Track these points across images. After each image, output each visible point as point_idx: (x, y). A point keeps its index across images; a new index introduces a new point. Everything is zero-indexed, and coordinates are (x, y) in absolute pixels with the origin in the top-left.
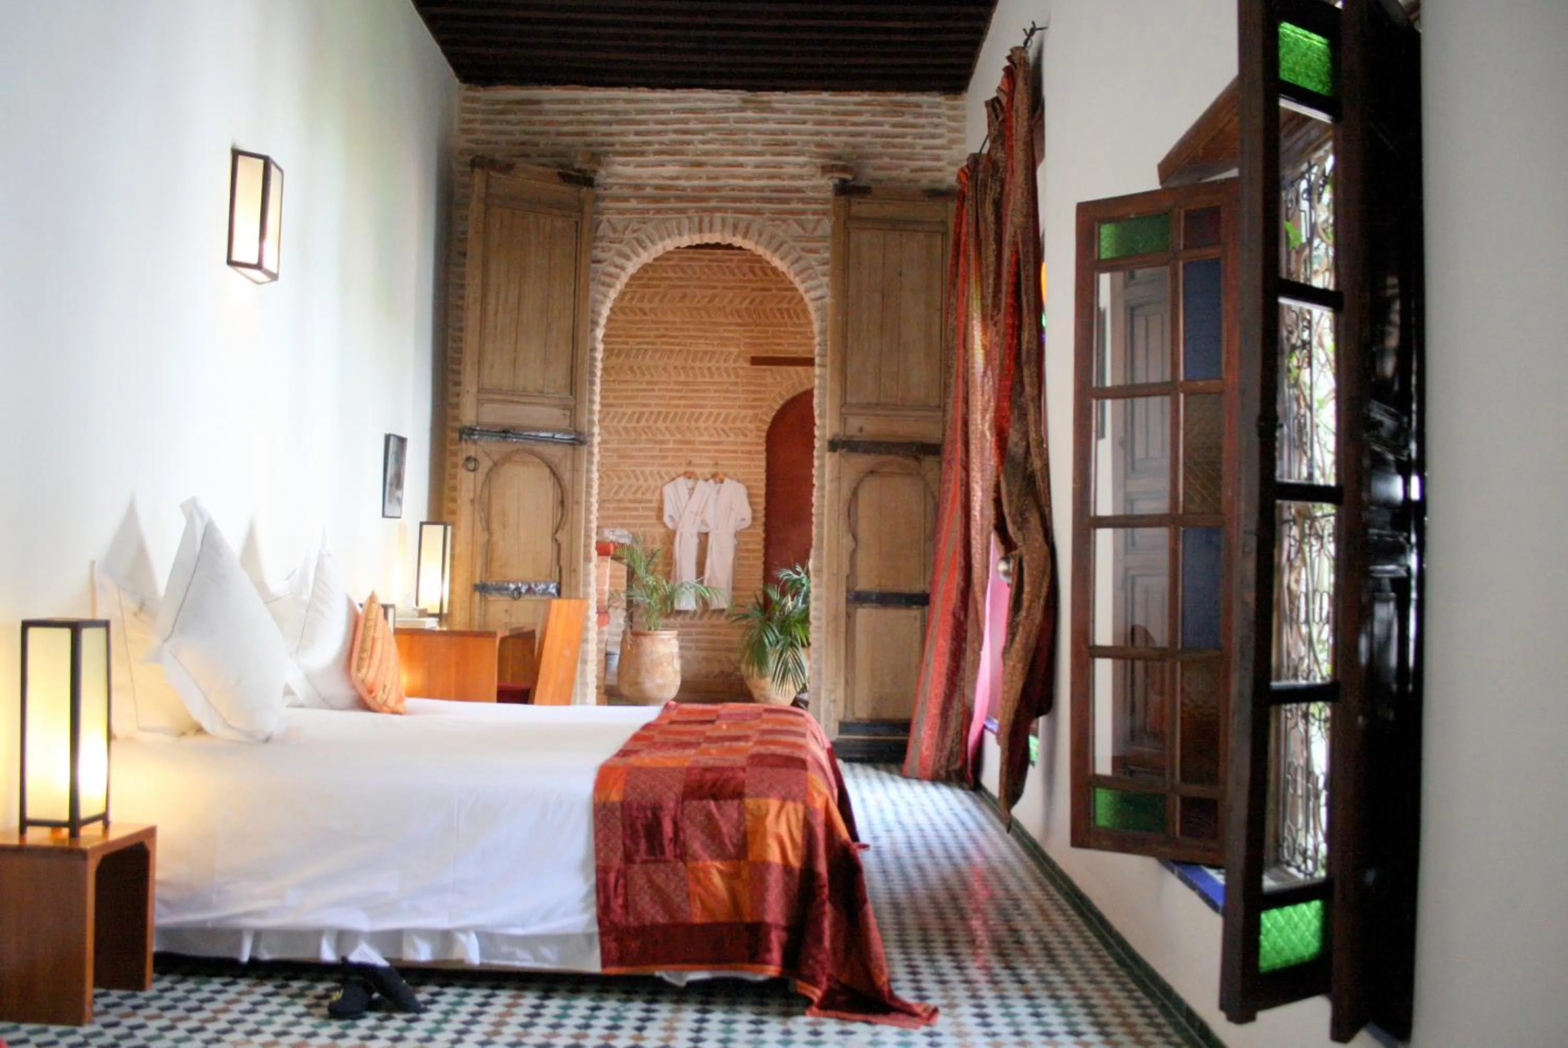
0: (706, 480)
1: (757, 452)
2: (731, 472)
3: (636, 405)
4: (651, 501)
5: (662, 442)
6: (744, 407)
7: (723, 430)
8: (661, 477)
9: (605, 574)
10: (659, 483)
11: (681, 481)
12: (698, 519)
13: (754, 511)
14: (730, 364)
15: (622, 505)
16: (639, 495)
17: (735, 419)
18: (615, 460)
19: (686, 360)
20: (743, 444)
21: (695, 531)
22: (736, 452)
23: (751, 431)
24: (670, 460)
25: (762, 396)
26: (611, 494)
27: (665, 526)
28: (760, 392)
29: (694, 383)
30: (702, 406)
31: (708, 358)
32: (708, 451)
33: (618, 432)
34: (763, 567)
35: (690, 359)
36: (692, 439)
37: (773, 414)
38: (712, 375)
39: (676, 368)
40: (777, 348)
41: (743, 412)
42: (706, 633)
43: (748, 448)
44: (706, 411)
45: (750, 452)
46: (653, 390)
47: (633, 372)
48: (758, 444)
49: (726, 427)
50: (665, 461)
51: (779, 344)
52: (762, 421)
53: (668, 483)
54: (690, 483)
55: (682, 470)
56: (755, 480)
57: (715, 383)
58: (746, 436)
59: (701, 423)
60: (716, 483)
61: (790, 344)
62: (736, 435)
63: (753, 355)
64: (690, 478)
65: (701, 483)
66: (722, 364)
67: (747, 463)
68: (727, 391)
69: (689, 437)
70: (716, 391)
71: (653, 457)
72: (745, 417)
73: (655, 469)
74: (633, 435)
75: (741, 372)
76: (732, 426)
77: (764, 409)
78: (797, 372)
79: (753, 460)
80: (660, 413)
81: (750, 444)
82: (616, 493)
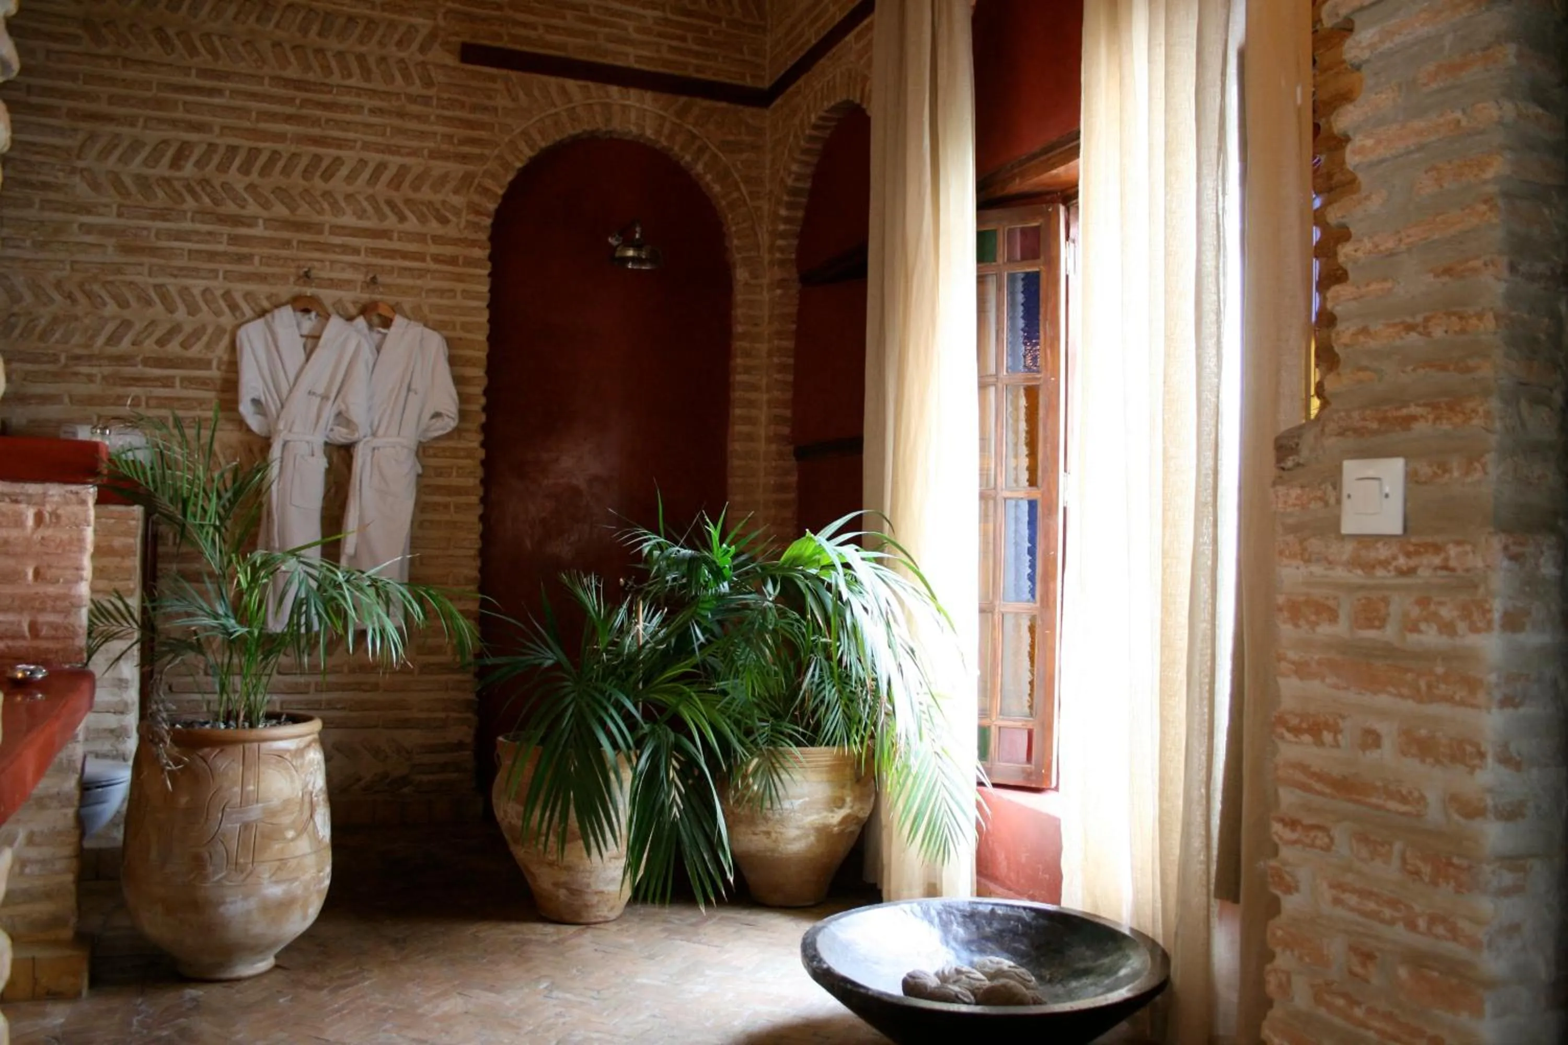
0: (350, 319)
1: (470, 262)
2: (407, 302)
3: (174, 123)
4: (207, 364)
5: (237, 221)
6: (445, 157)
7: (390, 203)
8: (234, 307)
9: (81, 540)
10: (227, 320)
11: (285, 318)
12: (329, 412)
13: (463, 398)
14: (411, 54)
15: (128, 371)
16: (174, 347)
17: (420, 179)
18: (112, 255)
19: (305, 31)
20: (437, 239)
21: (319, 440)
22: (420, 257)
23: (457, 212)
24: (255, 266)
25: (483, 134)
26: (100, 341)
27: (241, 423)
28: (481, 126)
29: (327, 88)
30: (339, 144)
31: (358, 31)
32: (356, 251)
33: (117, 182)
34: (479, 527)
35: (315, 28)
36: (316, 218)
37: (510, 177)
38: (366, 73)
39: (277, 44)
40: (523, 32)
41: (439, 167)
42: (343, 687)
43: (449, 250)
44: (350, 156)
45: (453, 261)
46: (219, 92)
47: (164, 41)
48: (473, 243)
49: (397, 197)
50: (244, 268)
51: (525, 25)
52: (485, 191)
53: (253, 319)
54: (309, 323)
55: (287, 290)
56: (465, 327)
57: (374, 93)
58: (444, 221)
59: (337, 184)
60: (371, 326)
61: (549, 28)
62: (423, 219)
63: (467, 39)
64: (306, 311)
65: (335, 324)
66: (392, 50)
67: (446, 285)
68: (401, 115)
69: (304, 212)
70: (372, 111)
71: (212, 256)
72: (444, 179)
73: (218, 286)
74: (161, 198)
75: (438, 76)
76: (412, 195)
77: (489, 165)
78: (563, 91)
79: (460, 278)
80: (233, 150)
81: (455, 242)
82: (113, 339)
